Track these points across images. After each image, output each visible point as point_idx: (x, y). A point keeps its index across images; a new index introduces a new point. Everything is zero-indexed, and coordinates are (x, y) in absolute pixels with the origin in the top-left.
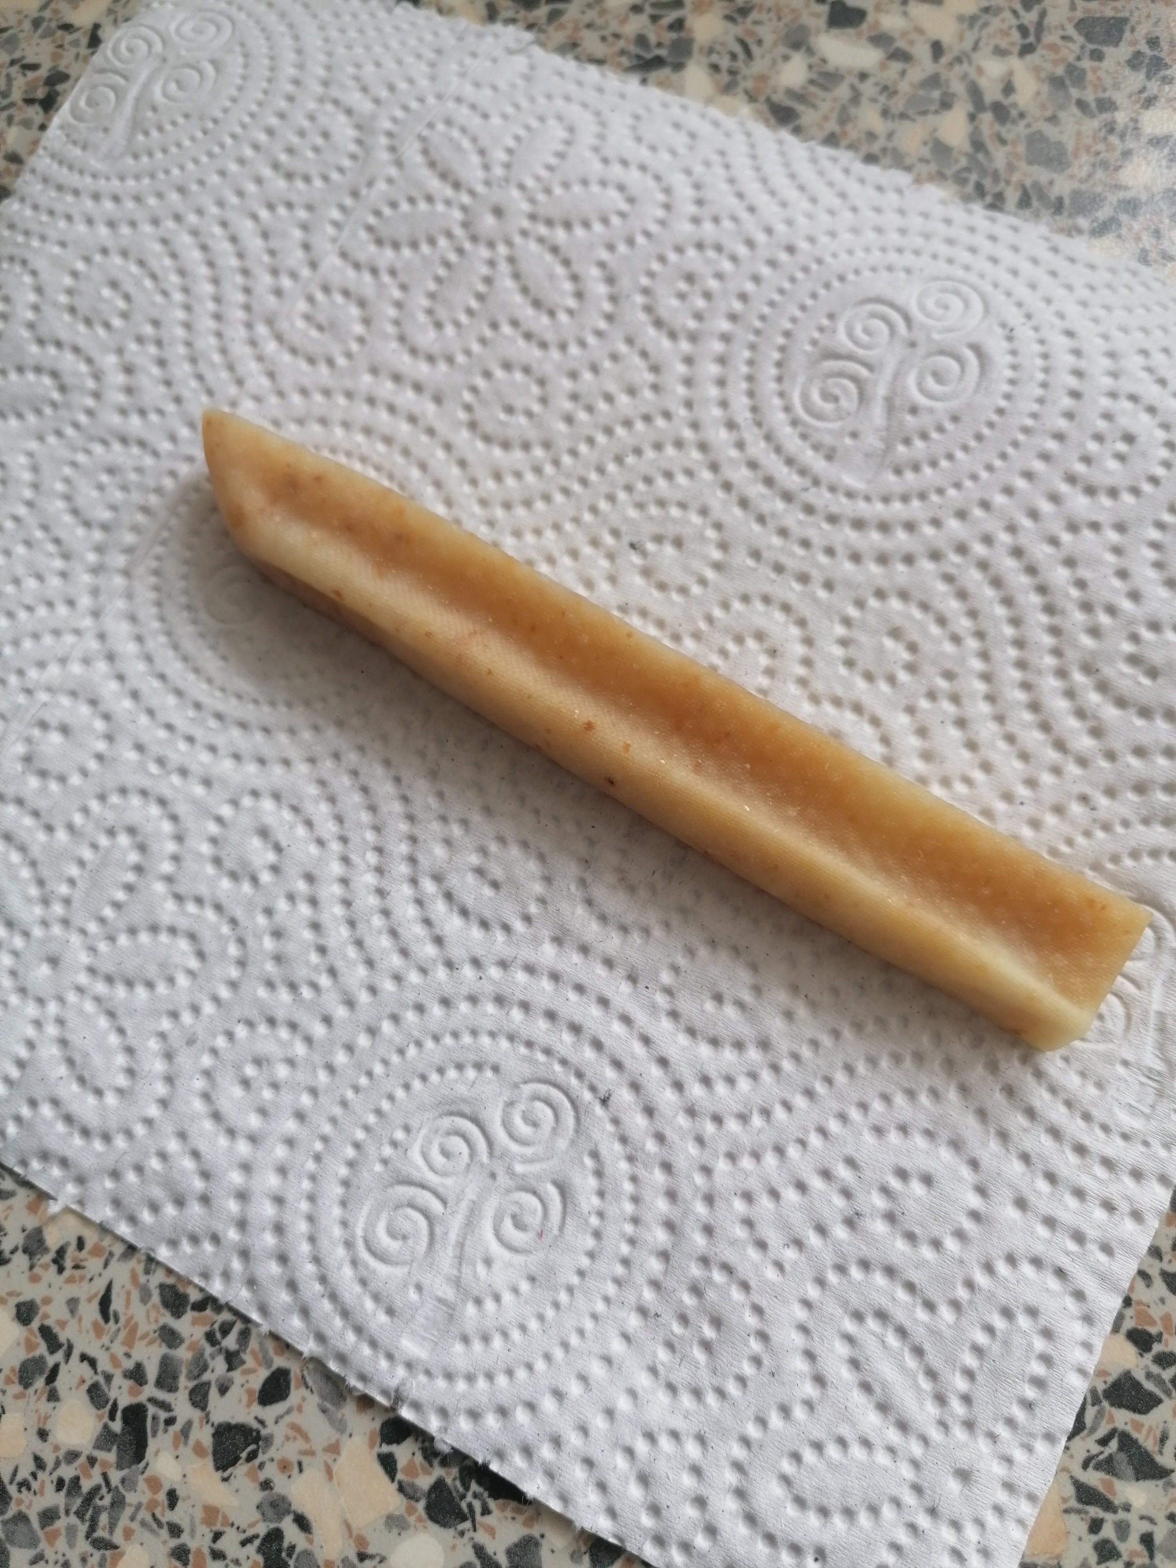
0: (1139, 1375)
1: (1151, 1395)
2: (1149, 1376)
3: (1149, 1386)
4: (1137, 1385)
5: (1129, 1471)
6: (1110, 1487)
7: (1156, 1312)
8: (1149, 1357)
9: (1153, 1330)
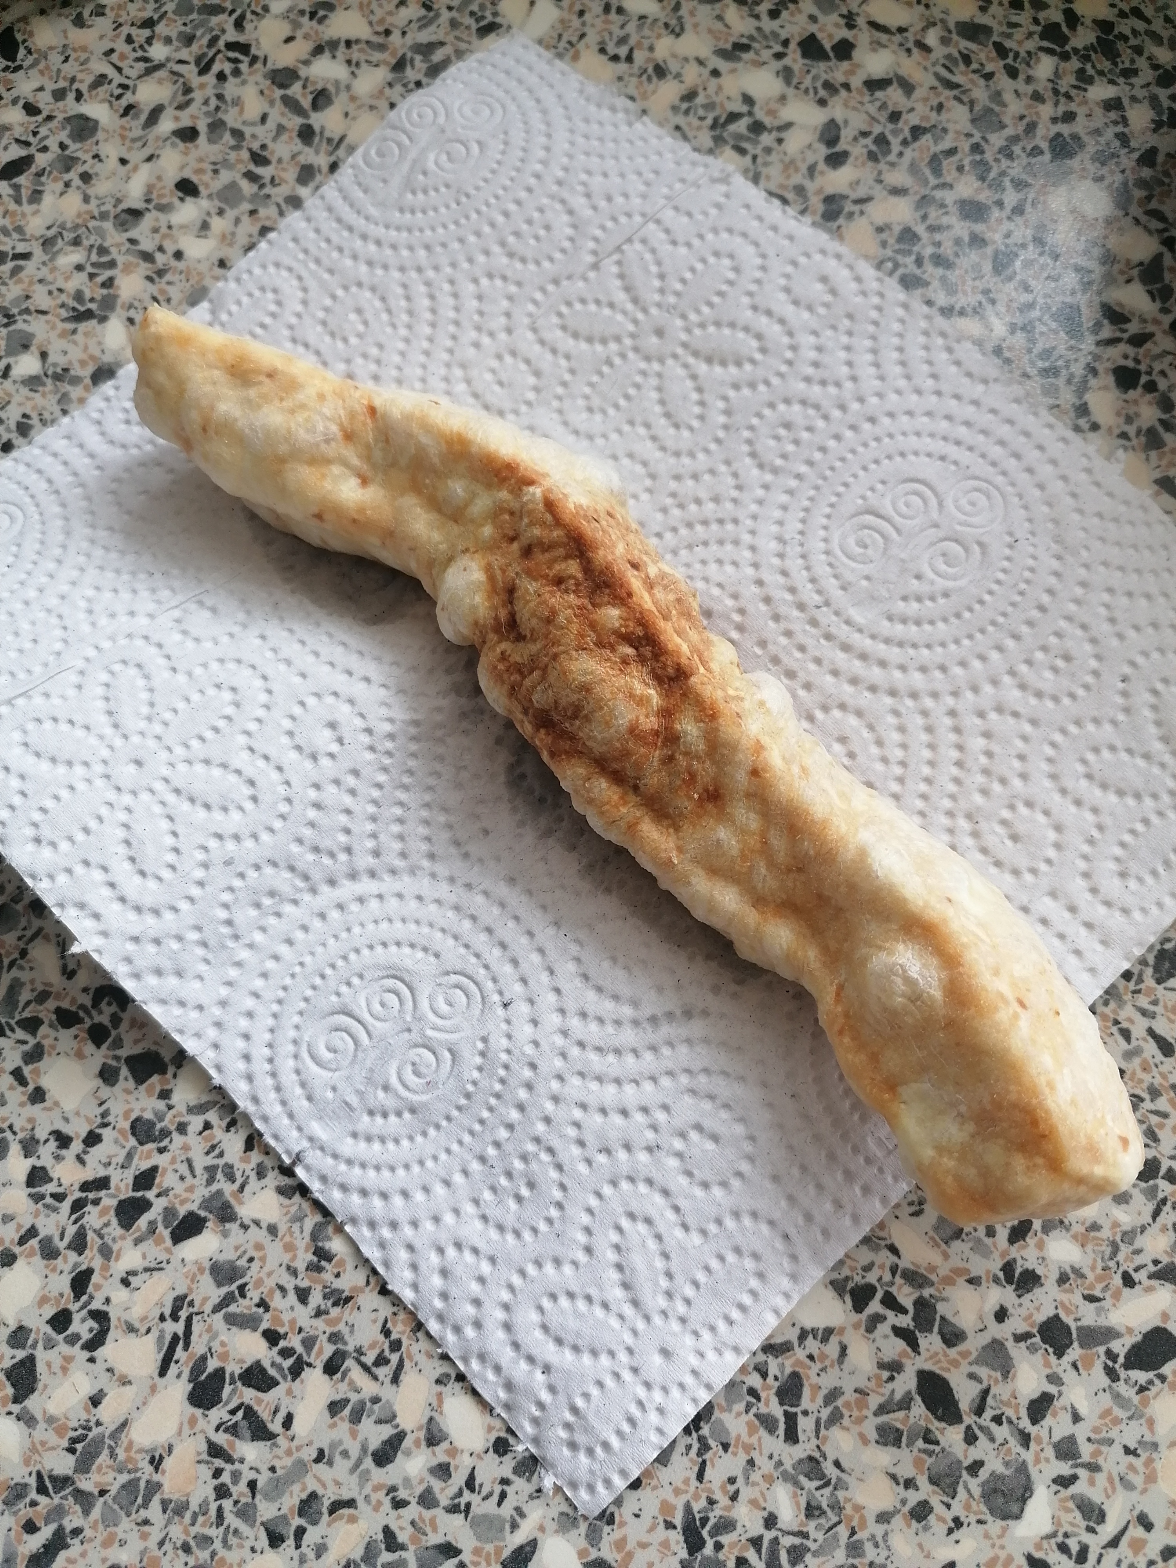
0: (266, 1364)
1: (272, 1378)
2: (273, 1364)
3: (272, 1372)
4: (263, 1371)
5: (248, 1434)
6: (232, 1445)
7: (286, 1317)
8: (276, 1349)
9: (282, 1331)
